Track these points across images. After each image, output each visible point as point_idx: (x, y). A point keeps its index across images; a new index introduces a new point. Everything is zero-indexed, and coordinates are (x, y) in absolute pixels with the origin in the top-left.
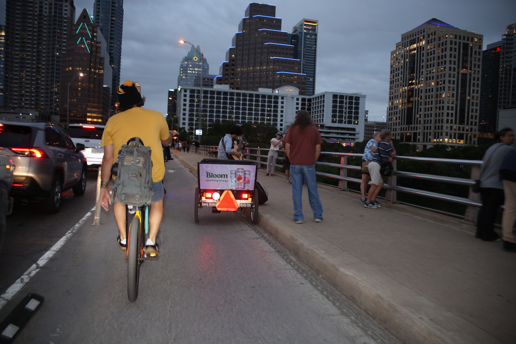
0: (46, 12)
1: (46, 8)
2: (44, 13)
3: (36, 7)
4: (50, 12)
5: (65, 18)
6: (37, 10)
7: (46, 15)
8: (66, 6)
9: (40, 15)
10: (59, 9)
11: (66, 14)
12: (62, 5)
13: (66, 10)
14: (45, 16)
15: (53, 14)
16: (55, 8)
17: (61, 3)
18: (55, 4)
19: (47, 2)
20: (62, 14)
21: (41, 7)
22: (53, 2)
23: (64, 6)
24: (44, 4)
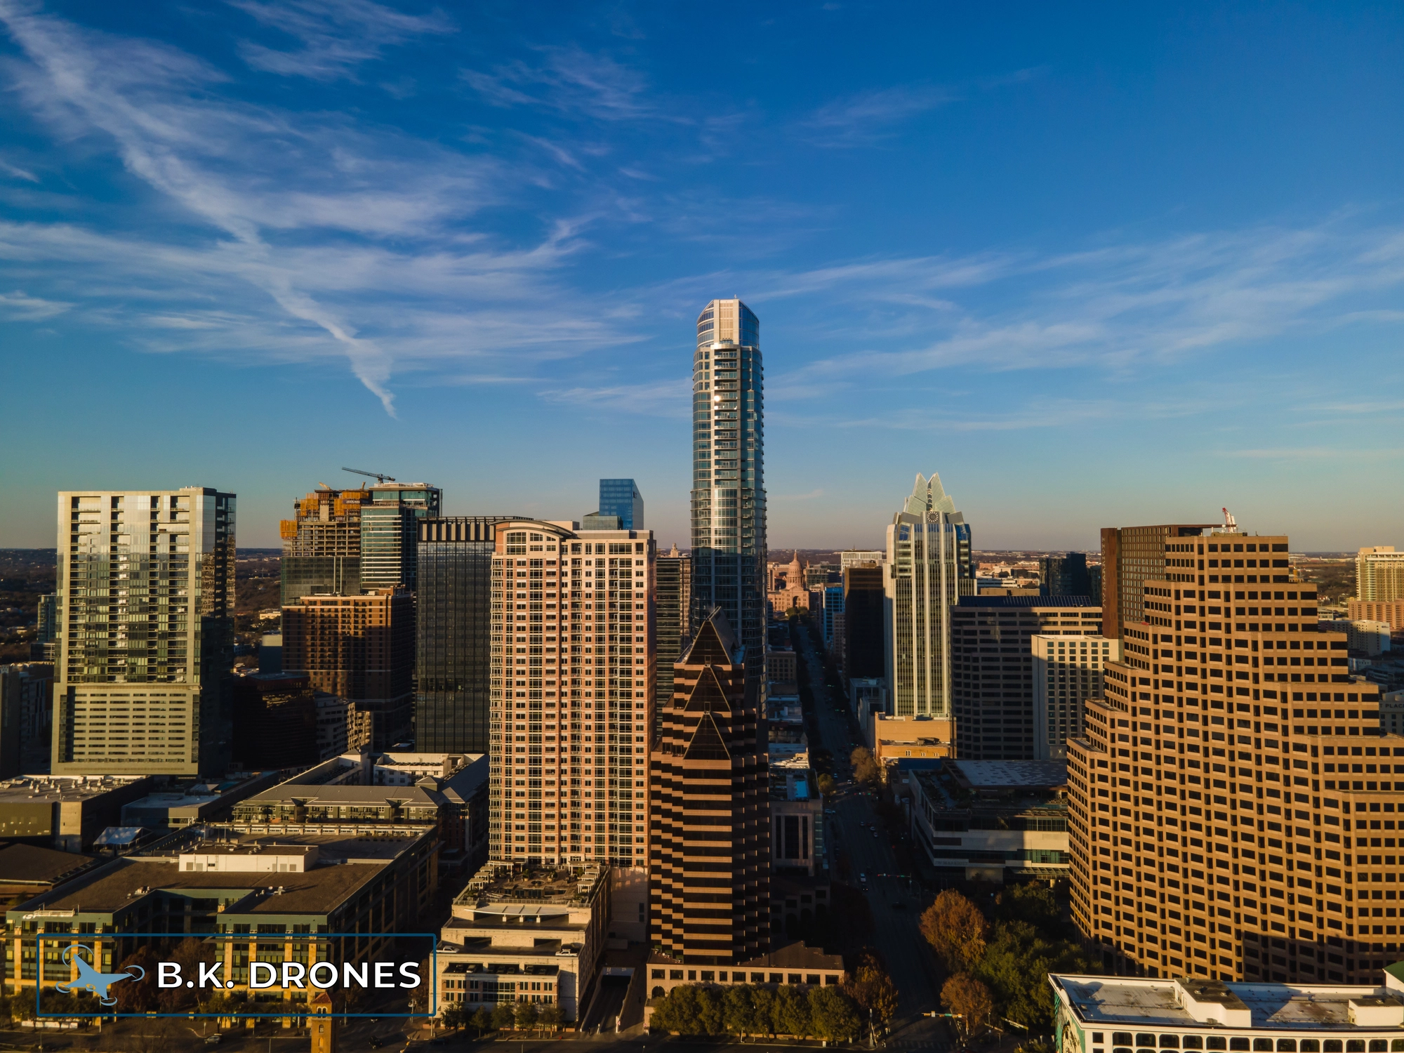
1: (588, 574)
2: (583, 587)
3: (565, 574)
4: (600, 585)
5: (639, 596)
6: (568, 580)
7: (588, 590)
8: (639, 563)
9: (574, 594)
10: (622, 573)
11: (640, 585)
12: (629, 563)
13: (639, 574)
14: (588, 596)
15: (607, 588)
16: (612, 573)
17: (625, 556)
18: (612, 561)
19: (593, 557)
20: (629, 585)
21: (576, 572)
22: (607, 556)
23: (634, 563)
24: (584, 563)
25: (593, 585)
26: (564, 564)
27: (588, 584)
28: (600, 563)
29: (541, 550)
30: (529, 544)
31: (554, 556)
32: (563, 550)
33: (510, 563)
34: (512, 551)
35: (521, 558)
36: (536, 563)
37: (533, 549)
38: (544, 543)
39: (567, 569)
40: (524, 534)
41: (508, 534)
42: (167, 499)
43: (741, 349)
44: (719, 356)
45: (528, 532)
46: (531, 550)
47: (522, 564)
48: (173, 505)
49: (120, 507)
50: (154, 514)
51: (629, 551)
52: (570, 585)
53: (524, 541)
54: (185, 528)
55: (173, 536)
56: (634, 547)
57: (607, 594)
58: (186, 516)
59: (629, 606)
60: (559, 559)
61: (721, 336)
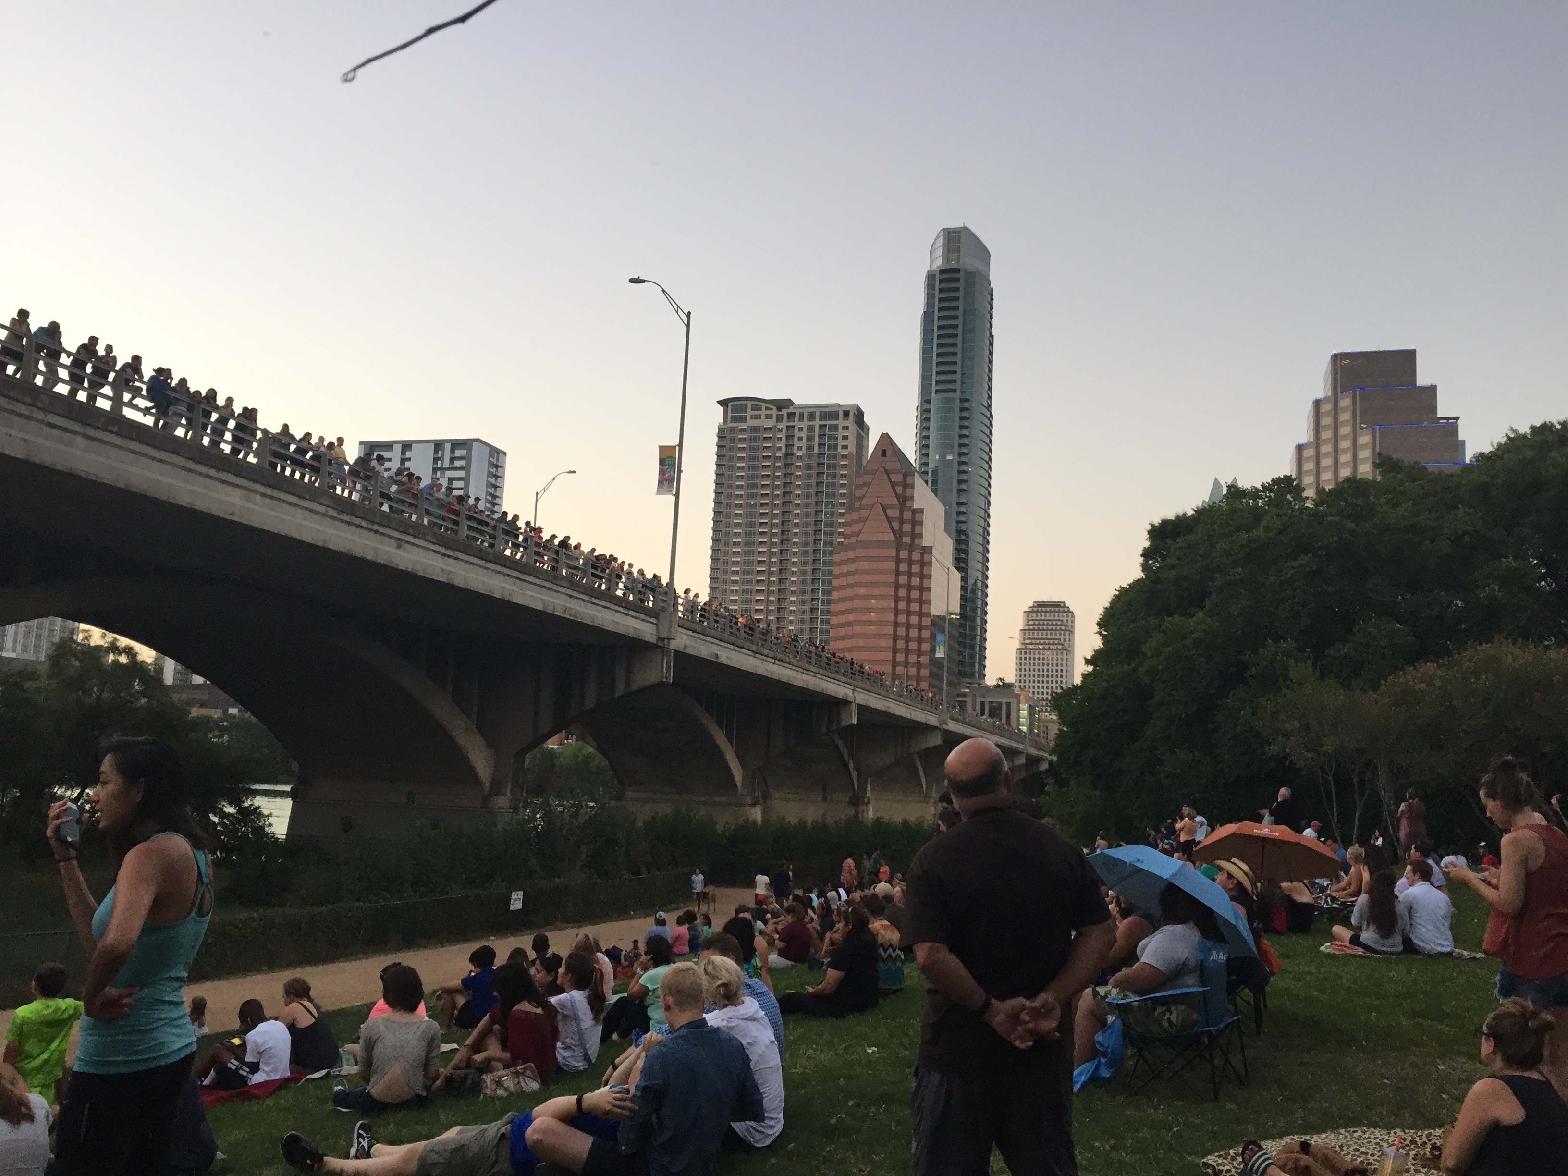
0: (800, 448)
1: (800, 439)
2: (795, 450)
3: (780, 439)
4: (810, 448)
5: (844, 457)
6: (782, 445)
7: (800, 453)
8: (846, 428)
9: (786, 456)
10: (830, 438)
11: (845, 447)
12: (836, 427)
13: (845, 438)
14: (800, 458)
15: (816, 450)
16: (821, 437)
17: (833, 422)
18: (821, 426)
19: (805, 424)
20: (835, 447)
21: (789, 437)
22: (817, 423)
23: (840, 428)
24: (796, 429)
25: (804, 448)
26: (780, 430)
27: (800, 447)
28: (811, 429)
29: (760, 418)
30: (750, 413)
31: (769, 424)
32: (779, 419)
33: (733, 430)
34: (735, 420)
35: (742, 426)
36: (755, 429)
37: (754, 417)
38: (763, 412)
39: (783, 435)
40: (747, 404)
41: (732, 406)
42: (448, 447)
43: (965, 269)
44: (944, 276)
45: (749, 403)
46: (752, 419)
47: (743, 431)
48: (453, 451)
49: (408, 454)
50: (436, 460)
51: (837, 418)
52: (784, 449)
53: (746, 411)
54: (461, 474)
55: (451, 480)
56: (841, 415)
57: (816, 456)
58: (463, 463)
59: (834, 466)
60: (775, 426)
61: (948, 260)
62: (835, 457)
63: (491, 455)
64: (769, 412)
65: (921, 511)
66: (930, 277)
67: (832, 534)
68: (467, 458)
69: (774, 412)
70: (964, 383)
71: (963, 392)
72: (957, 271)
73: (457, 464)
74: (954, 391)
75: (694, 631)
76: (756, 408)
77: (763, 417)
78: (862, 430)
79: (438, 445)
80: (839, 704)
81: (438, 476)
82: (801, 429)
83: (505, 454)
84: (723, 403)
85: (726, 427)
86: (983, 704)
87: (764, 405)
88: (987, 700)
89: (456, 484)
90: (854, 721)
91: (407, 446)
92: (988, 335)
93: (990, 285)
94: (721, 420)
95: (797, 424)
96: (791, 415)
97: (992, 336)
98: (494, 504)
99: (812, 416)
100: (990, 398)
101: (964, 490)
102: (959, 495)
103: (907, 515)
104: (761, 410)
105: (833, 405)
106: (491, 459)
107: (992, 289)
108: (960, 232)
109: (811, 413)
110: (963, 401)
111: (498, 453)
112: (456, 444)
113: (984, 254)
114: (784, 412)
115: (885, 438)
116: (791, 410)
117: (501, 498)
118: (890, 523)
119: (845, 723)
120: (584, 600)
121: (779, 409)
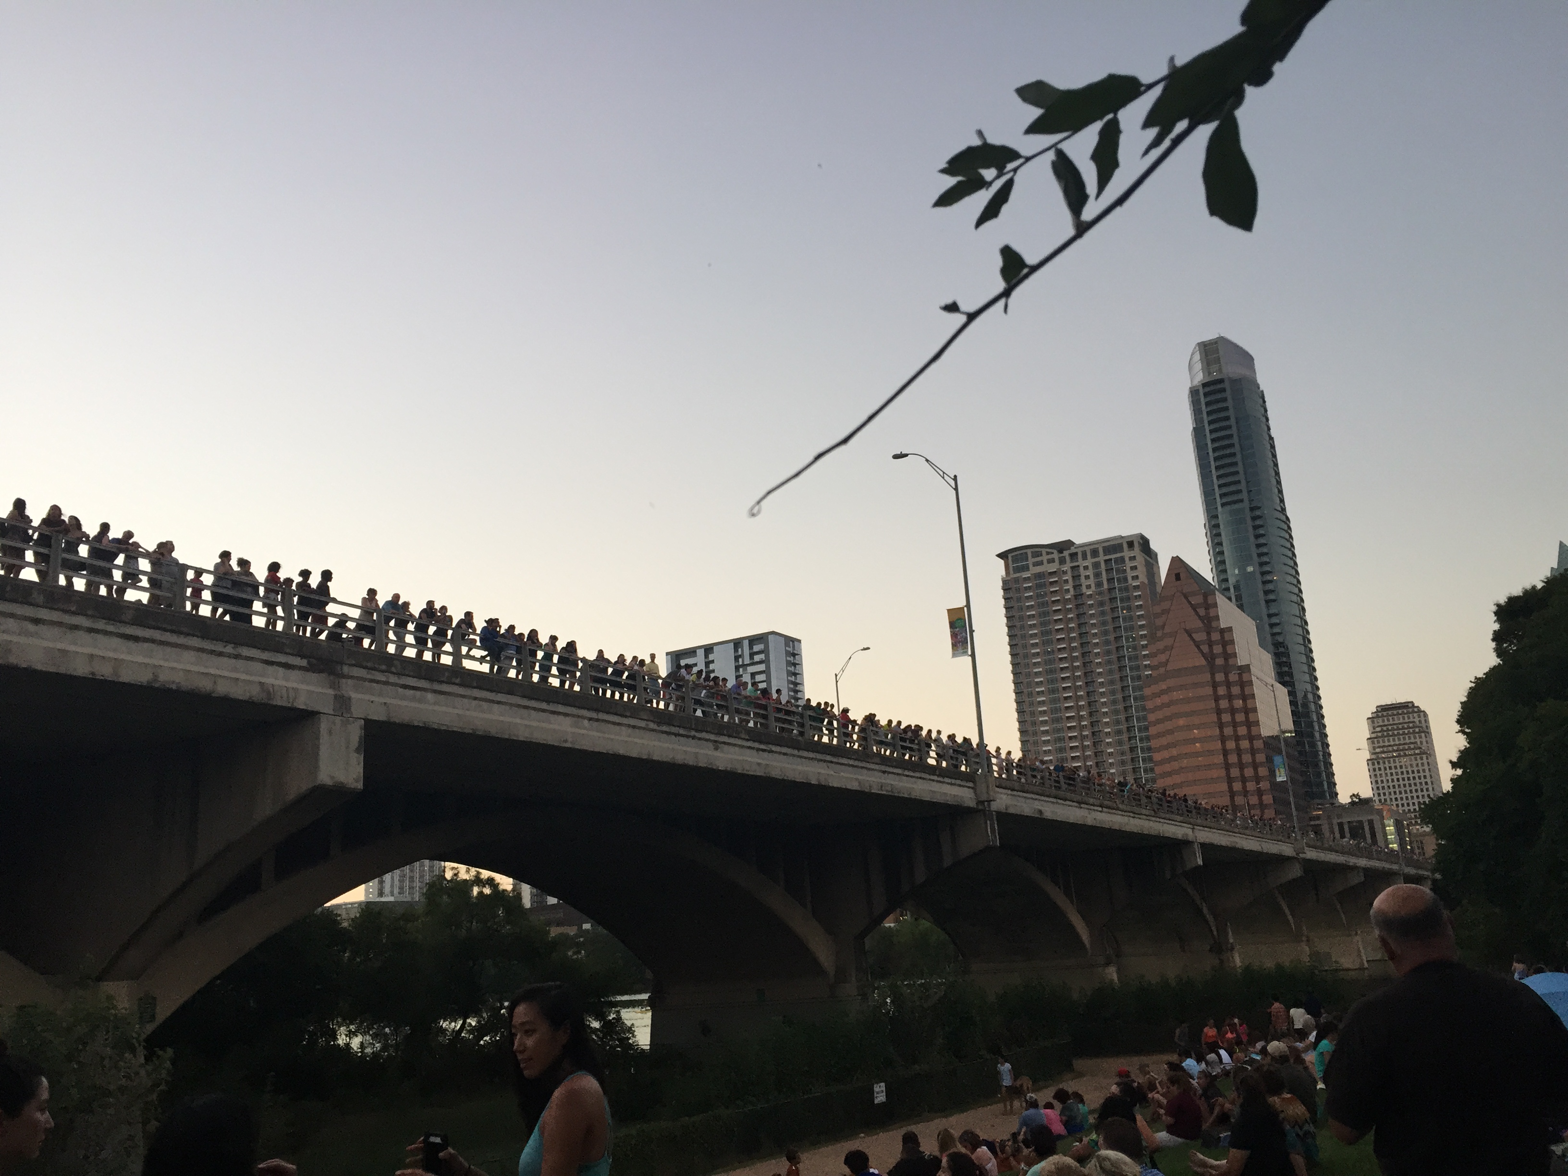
0: (1089, 587)
1: (1087, 577)
2: (1084, 589)
3: (1066, 581)
4: (1099, 584)
5: (1136, 588)
6: (1069, 586)
7: (1089, 592)
8: (1133, 558)
9: (1076, 597)
10: (1118, 571)
11: (1136, 578)
12: (1122, 559)
13: (1134, 568)
14: (1090, 596)
15: (1106, 586)
16: (1108, 571)
17: (1118, 555)
18: (1106, 561)
19: (1089, 562)
20: (1125, 579)
21: (1076, 577)
22: (1102, 558)
23: (1127, 559)
24: (1081, 568)
25: (1093, 586)
26: (1065, 573)
28: (1096, 565)
29: (1042, 564)
30: (1031, 561)
31: (1053, 568)
32: (1062, 561)
33: (1016, 580)
34: (1017, 570)
35: (1026, 575)
36: (1039, 576)
37: (1036, 564)
38: (1045, 558)
39: (1068, 577)
40: (1026, 553)
41: (1012, 557)
42: (746, 643)
43: (1229, 378)
44: (1207, 389)
45: (1029, 551)
46: (1034, 566)
47: (1027, 579)
48: (751, 648)
49: (711, 657)
50: (737, 658)
51: (1122, 550)
52: (1072, 590)
53: (1027, 560)
54: (762, 667)
55: (753, 675)
56: (1125, 546)
57: (1106, 591)
58: (762, 656)
59: (1128, 599)
60: (1059, 569)
61: (1210, 373)
62: (1127, 589)
63: (787, 645)
64: (1050, 557)
65: (1230, 629)
66: (1194, 393)
67: (1138, 668)
68: (765, 651)
69: (1056, 555)
70: (1251, 491)
71: (1251, 501)
72: (1221, 381)
73: (757, 658)
74: (1242, 501)
75: (1013, 790)
76: (1037, 554)
77: (1045, 562)
78: (1151, 557)
79: (737, 643)
80: (1180, 845)
81: (741, 673)
82: (1086, 568)
83: (799, 641)
84: (1002, 556)
85: (1009, 578)
86: (1341, 825)
87: (1044, 551)
88: (1345, 820)
89: (759, 678)
90: (1200, 862)
91: (708, 649)
92: (1267, 438)
93: (1259, 388)
94: (1003, 572)
95: (1081, 563)
96: (1073, 556)
97: (1271, 438)
98: (796, 692)
99: (1095, 553)
100: (1282, 501)
101: (1274, 601)
102: (1268, 607)
103: (1215, 636)
104: (1041, 555)
105: (1115, 538)
106: (787, 648)
107: (1262, 391)
108: (1216, 343)
109: (1093, 549)
110: (1252, 509)
111: (793, 642)
112: (754, 640)
113: (1247, 359)
114: (1066, 553)
115: (1177, 562)
116: (1073, 550)
117: (802, 684)
118: (1198, 647)
119: (1189, 866)
120: (898, 774)
121: (1061, 551)
